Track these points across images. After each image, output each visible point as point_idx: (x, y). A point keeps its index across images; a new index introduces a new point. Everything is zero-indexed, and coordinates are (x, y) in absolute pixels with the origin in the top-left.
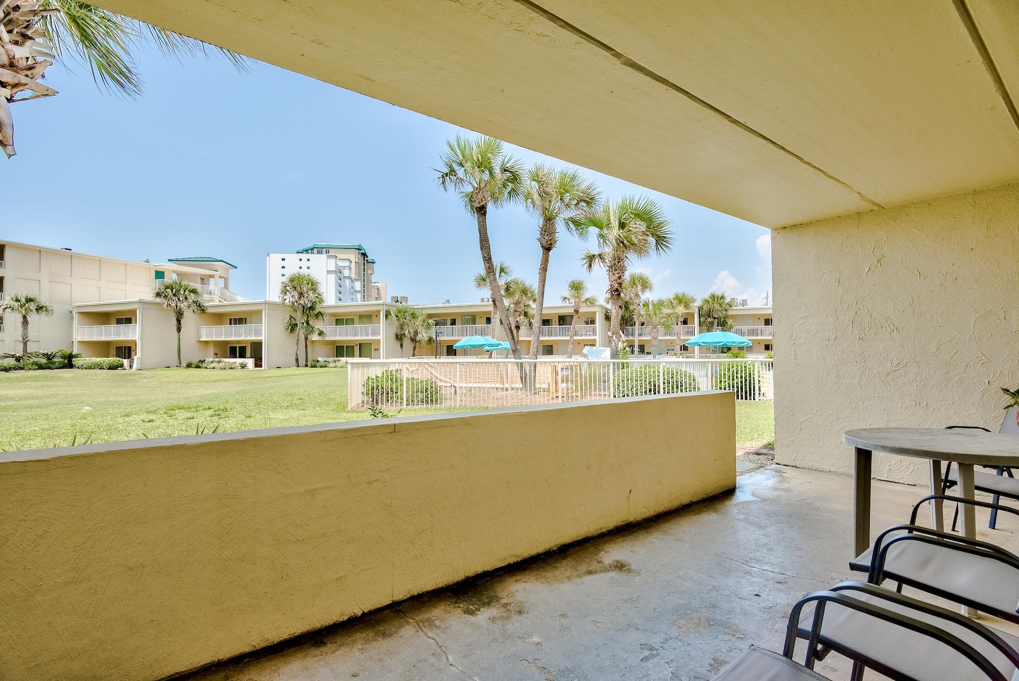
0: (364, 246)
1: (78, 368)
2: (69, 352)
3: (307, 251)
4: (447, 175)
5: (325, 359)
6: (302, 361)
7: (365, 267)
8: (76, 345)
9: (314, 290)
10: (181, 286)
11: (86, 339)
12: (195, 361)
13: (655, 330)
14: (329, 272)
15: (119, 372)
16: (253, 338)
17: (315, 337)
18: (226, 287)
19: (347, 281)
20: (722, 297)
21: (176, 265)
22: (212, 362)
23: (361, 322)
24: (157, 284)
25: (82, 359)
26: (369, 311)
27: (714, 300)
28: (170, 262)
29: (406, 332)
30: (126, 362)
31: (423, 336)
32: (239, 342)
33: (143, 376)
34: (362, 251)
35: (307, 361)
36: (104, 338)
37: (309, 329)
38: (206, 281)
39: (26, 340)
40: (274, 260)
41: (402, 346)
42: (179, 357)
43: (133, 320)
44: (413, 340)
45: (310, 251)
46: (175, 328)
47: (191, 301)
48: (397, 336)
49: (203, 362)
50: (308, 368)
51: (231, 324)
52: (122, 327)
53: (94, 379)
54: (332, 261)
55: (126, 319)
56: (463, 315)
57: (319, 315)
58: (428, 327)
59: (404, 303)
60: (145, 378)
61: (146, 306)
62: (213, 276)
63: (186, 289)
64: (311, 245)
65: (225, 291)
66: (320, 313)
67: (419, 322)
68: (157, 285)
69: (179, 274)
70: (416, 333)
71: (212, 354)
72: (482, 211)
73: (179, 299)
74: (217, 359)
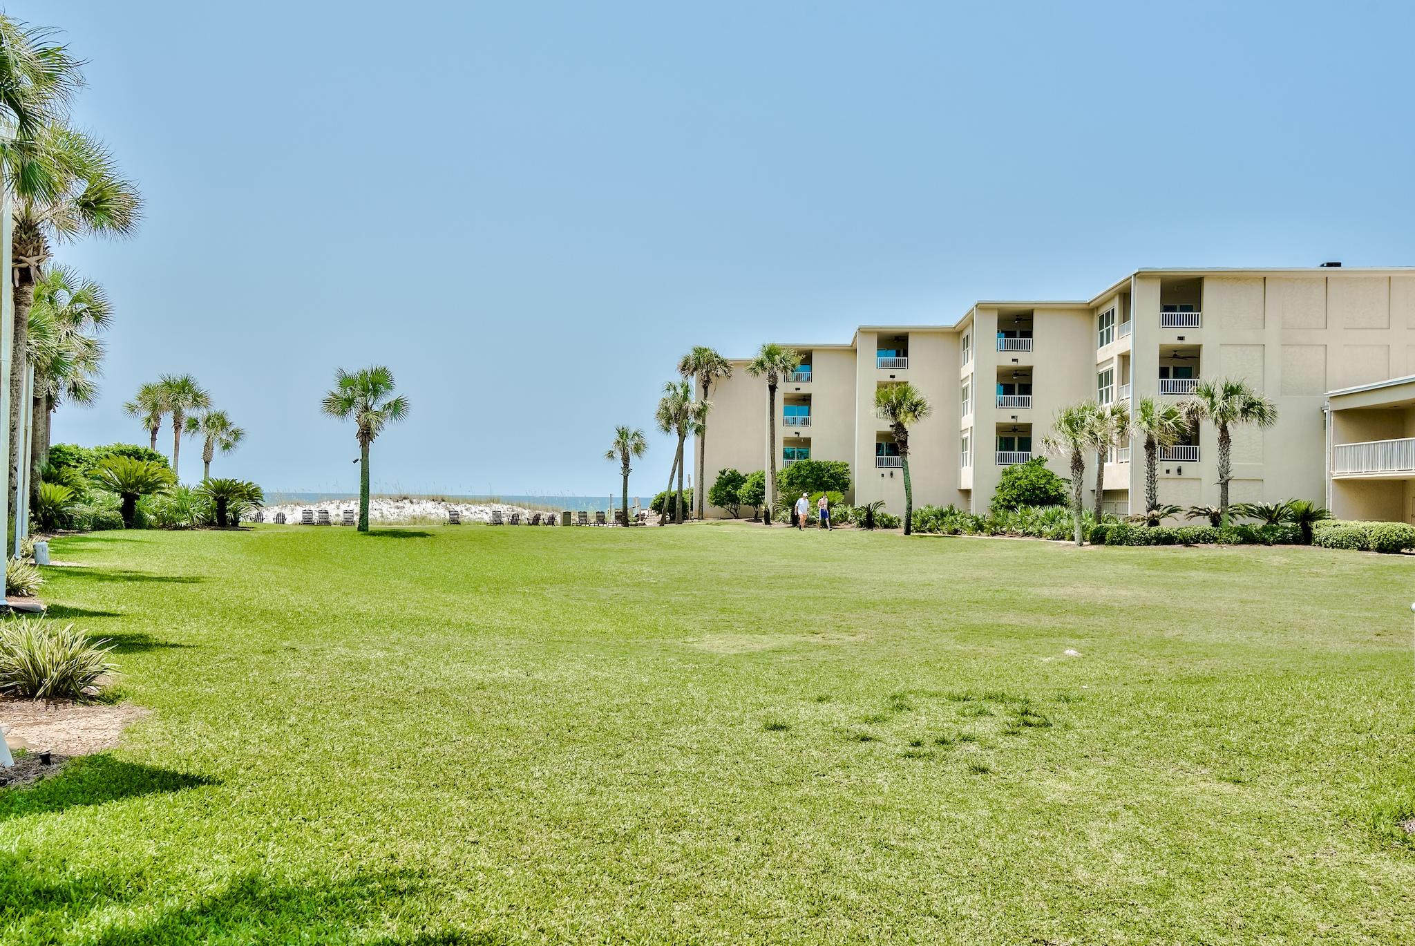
1: (1321, 545)
2: (1309, 507)
8: (1329, 489)
36: (1380, 473)
39: (1226, 478)
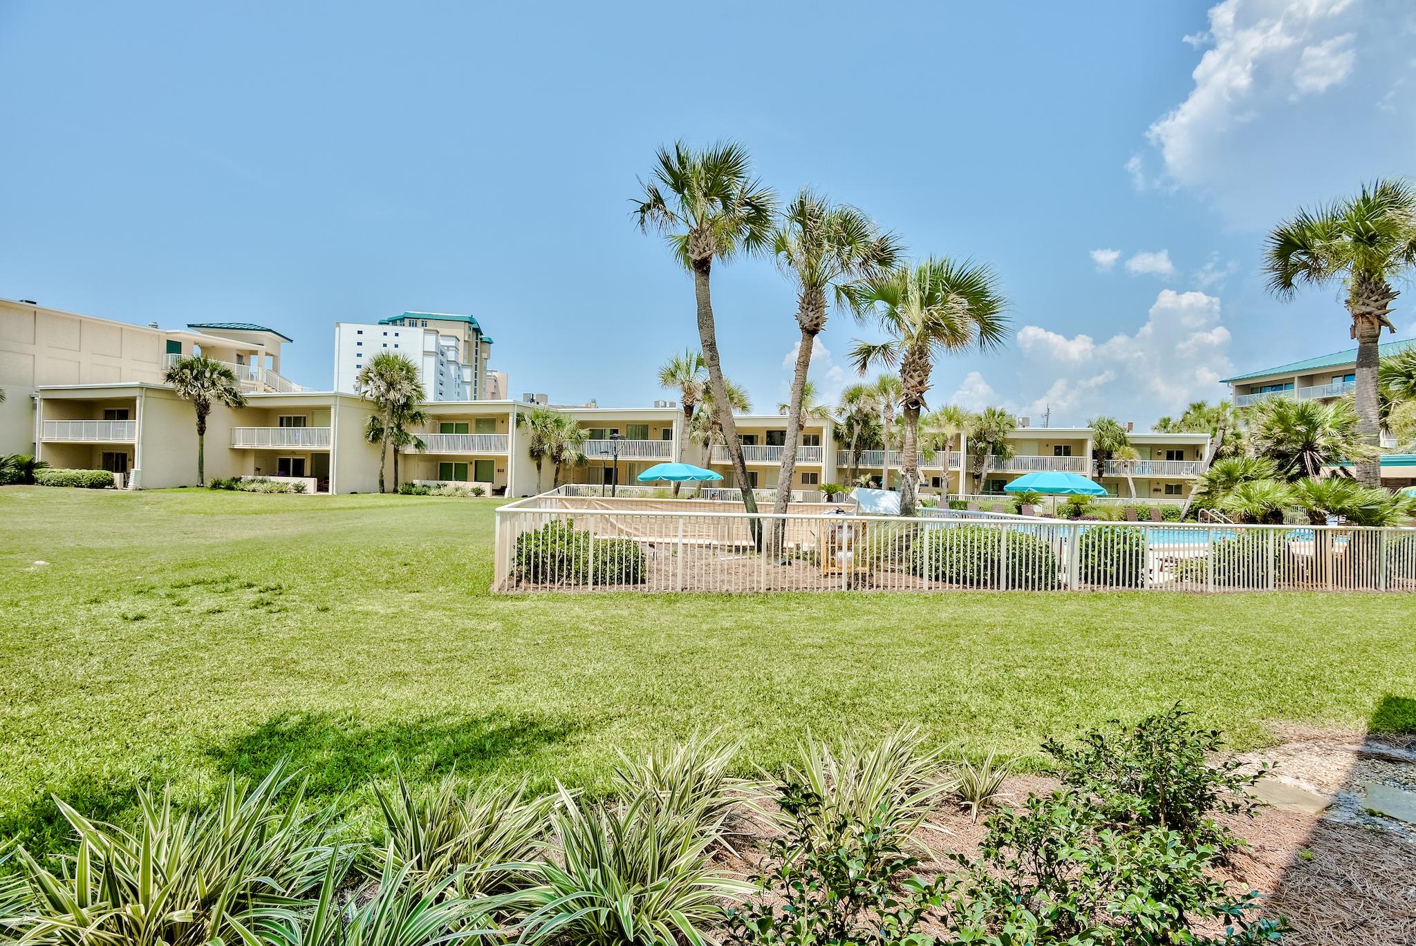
0: (477, 318)
1: (42, 484)
2: (28, 460)
3: (394, 322)
4: (649, 206)
5: (424, 482)
6: (389, 485)
7: (479, 349)
8: (39, 449)
9: (411, 380)
10: (206, 365)
11: (56, 440)
12: (225, 478)
14: (426, 353)
15: (107, 492)
16: (316, 447)
17: (410, 449)
18: (275, 369)
19: (452, 368)
20: (1001, 414)
21: (200, 334)
22: (253, 481)
23: (478, 430)
24: (170, 360)
25: (49, 470)
26: (492, 415)
27: (990, 418)
28: (190, 329)
29: (546, 447)
30: (117, 477)
31: (570, 454)
32: (293, 452)
33: (144, 500)
34: (475, 326)
35: (396, 483)
36: (83, 440)
37: (401, 437)
38: (244, 360)
40: (346, 333)
41: (539, 467)
42: (201, 472)
43: (130, 414)
44: (555, 459)
45: (398, 322)
46: (196, 428)
47: (222, 388)
48: (532, 452)
49: (238, 480)
50: (398, 495)
51: (281, 425)
52: (113, 424)
53: (65, 504)
54: (431, 339)
55: (120, 410)
56: (628, 424)
57: (416, 417)
58: (578, 441)
59: (542, 404)
60: (147, 503)
61: (150, 394)
62: (255, 353)
63: (215, 370)
64: (401, 314)
65: (274, 375)
66: (418, 414)
67: (565, 432)
68: (170, 363)
69: (205, 348)
70: (560, 448)
71: (252, 469)
72: (702, 267)
73: (203, 385)
74: (260, 478)
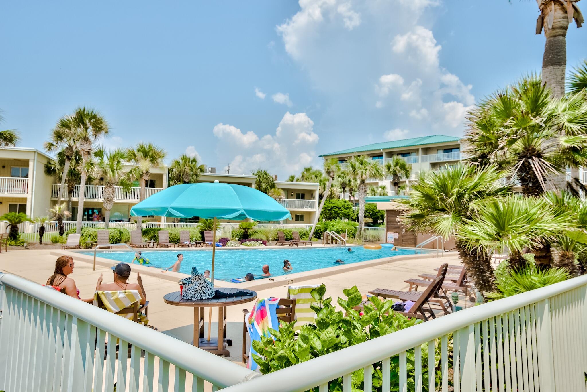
13: (110, 189)
20: (194, 160)
27: (185, 162)
